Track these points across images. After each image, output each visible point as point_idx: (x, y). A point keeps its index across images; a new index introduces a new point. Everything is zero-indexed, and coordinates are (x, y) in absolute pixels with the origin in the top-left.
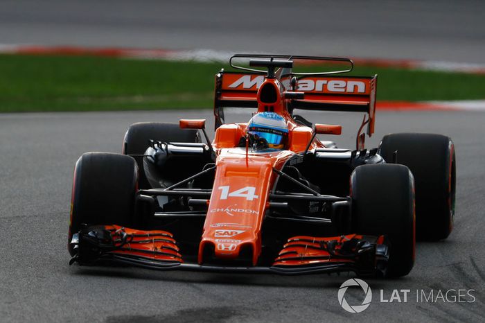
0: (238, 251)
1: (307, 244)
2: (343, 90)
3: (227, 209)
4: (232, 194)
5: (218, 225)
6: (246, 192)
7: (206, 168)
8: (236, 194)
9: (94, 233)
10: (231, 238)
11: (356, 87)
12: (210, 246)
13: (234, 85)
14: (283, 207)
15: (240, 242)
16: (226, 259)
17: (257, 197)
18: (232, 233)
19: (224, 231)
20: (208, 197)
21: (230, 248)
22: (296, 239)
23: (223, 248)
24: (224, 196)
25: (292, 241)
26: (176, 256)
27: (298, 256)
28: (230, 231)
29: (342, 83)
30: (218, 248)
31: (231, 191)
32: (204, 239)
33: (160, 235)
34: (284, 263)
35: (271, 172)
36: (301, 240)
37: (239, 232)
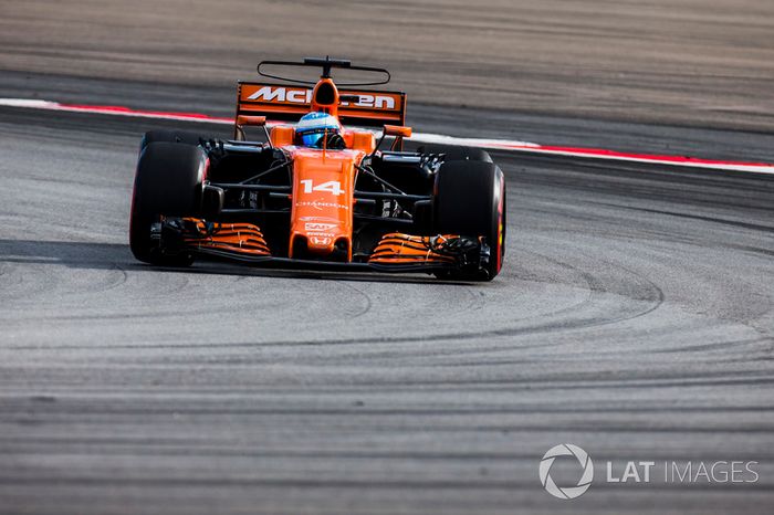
0: (332, 246)
1: (403, 242)
2: (372, 105)
3: (314, 203)
4: (317, 188)
5: (307, 218)
6: (331, 187)
7: (274, 166)
8: (321, 188)
9: (177, 222)
11: (384, 102)
12: (302, 240)
13: (254, 97)
14: (371, 204)
16: (322, 253)
17: (343, 192)
18: (323, 227)
19: (314, 225)
20: (290, 191)
21: (324, 242)
22: (391, 236)
23: (317, 242)
24: (308, 190)
25: (387, 238)
26: (263, 250)
27: (393, 253)
28: (321, 225)
29: (370, 98)
30: (311, 241)
31: (314, 185)
32: (295, 232)
33: (246, 228)
34: (381, 260)
35: (352, 168)
36: (396, 238)
37: (331, 226)
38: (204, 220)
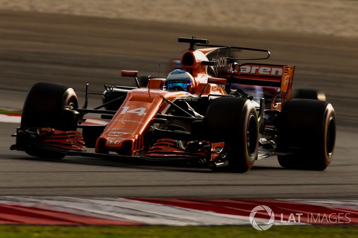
0: (120, 145)
1: (170, 144)
2: (269, 73)
3: (123, 120)
4: (129, 111)
5: (113, 129)
6: (139, 111)
8: (132, 111)
10: (119, 137)
11: (277, 72)
15: (124, 139)
18: (120, 134)
19: (115, 132)
21: (115, 143)
22: (164, 140)
25: (160, 141)
26: (81, 147)
27: (162, 151)
28: (119, 133)
30: (107, 142)
31: (129, 109)
32: (101, 137)
33: (75, 134)
34: (152, 155)
35: (162, 100)
36: (166, 141)
37: (125, 133)
38: (53, 129)
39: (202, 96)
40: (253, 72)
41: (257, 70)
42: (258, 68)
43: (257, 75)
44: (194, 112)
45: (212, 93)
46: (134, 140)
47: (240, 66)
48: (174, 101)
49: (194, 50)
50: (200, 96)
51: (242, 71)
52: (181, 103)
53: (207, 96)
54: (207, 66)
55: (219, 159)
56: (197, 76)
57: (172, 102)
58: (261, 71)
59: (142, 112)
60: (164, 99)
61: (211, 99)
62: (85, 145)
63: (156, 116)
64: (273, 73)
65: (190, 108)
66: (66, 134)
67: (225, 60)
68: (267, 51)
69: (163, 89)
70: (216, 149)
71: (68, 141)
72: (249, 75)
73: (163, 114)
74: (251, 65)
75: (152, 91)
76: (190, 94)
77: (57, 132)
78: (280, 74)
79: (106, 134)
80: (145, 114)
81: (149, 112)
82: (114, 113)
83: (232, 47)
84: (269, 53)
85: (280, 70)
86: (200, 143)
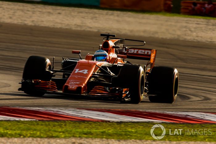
0: (76, 89)
2: (143, 53)
3: (76, 76)
5: (71, 80)
6: (84, 71)
8: (81, 71)
10: (75, 85)
11: (148, 52)
15: (77, 86)
18: (75, 83)
19: (73, 82)
23: (71, 87)
24: (76, 72)
26: (55, 90)
27: (97, 92)
29: (143, 51)
31: (79, 71)
32: (65, 84)
33: (52, 83)
34: (92, 94)
35: (95, 66)
36: (99, 87)
37: (78, 83)
38: (40, 80)
39: (114, 64)
40: (135, 52)
41: (137, 52)
42: (138, 50)
43: (137, 54)
44: (111, 72)
45: (118, 63)
46: (82, 86)
47: (128, 49)
48: (101, 66)
49: (109, 40)
50: (113, 64)
51: (129, 52)
52: (104, 67)
53: (117, 64)
54: (115, 49)
55: (127, 97)
56: (110, 54)
57: (100, 67)
58: (140, 52)
59: (86, 72)
60: (96, 66)
61: (119, 66)
62: (57, 89)
63: (93, 74)
64: (146, 53)
65: (109, 70)
66: (47, 83)
67: (122, 46)
68: (143, 42)
69: (95, 60)
70: (125, 92)
71: (48, 86)
72: (133, 54)
73: (96, 73)
74: (134, 49)
75: (89, 61)
76: (108, 63)
77: (42, 82)
78: (149, 53)
79: (68, 83)
80: (87, 73)
81: (89, 72)
82: (71, 72)
83: (125, 39)
84: (145, 42)
85: (149, 52)
86: (117, 88)
